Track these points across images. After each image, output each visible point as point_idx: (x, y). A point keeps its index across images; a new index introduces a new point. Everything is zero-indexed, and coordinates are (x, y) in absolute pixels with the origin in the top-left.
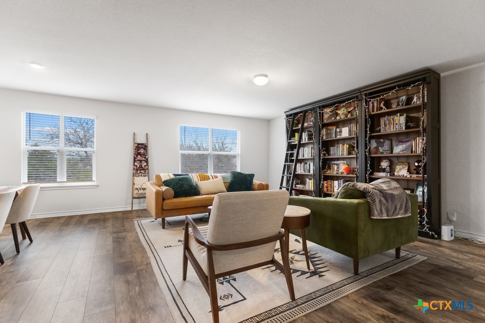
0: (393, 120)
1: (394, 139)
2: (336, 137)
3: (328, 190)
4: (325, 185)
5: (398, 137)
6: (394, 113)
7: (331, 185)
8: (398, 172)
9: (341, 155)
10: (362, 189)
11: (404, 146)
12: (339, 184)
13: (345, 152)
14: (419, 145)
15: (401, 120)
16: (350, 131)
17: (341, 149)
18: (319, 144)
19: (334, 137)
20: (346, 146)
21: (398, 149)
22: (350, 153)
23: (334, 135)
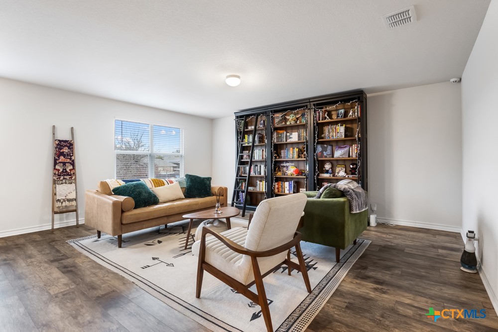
0: (335, 128)
1: (334, 144)
2: (286, 141)
3: (279, 191)
4: (277, 186)
5: (338, 143)
6: (336, 123)
7: (282, 186)
8: (338, 173)
9: (291, 158)
10: (342, 189)
11: (343, 151)
12: (289, 185)
13: (296, 155)
14: (354, 150)
15: (341, 129)
16: (299, 136)
17: (291, 152)
18: (271, 147)
19: (285, 141)
20: (296, 150)
21: (338, 154)
22: (299, 157)
23: (285, 139)
